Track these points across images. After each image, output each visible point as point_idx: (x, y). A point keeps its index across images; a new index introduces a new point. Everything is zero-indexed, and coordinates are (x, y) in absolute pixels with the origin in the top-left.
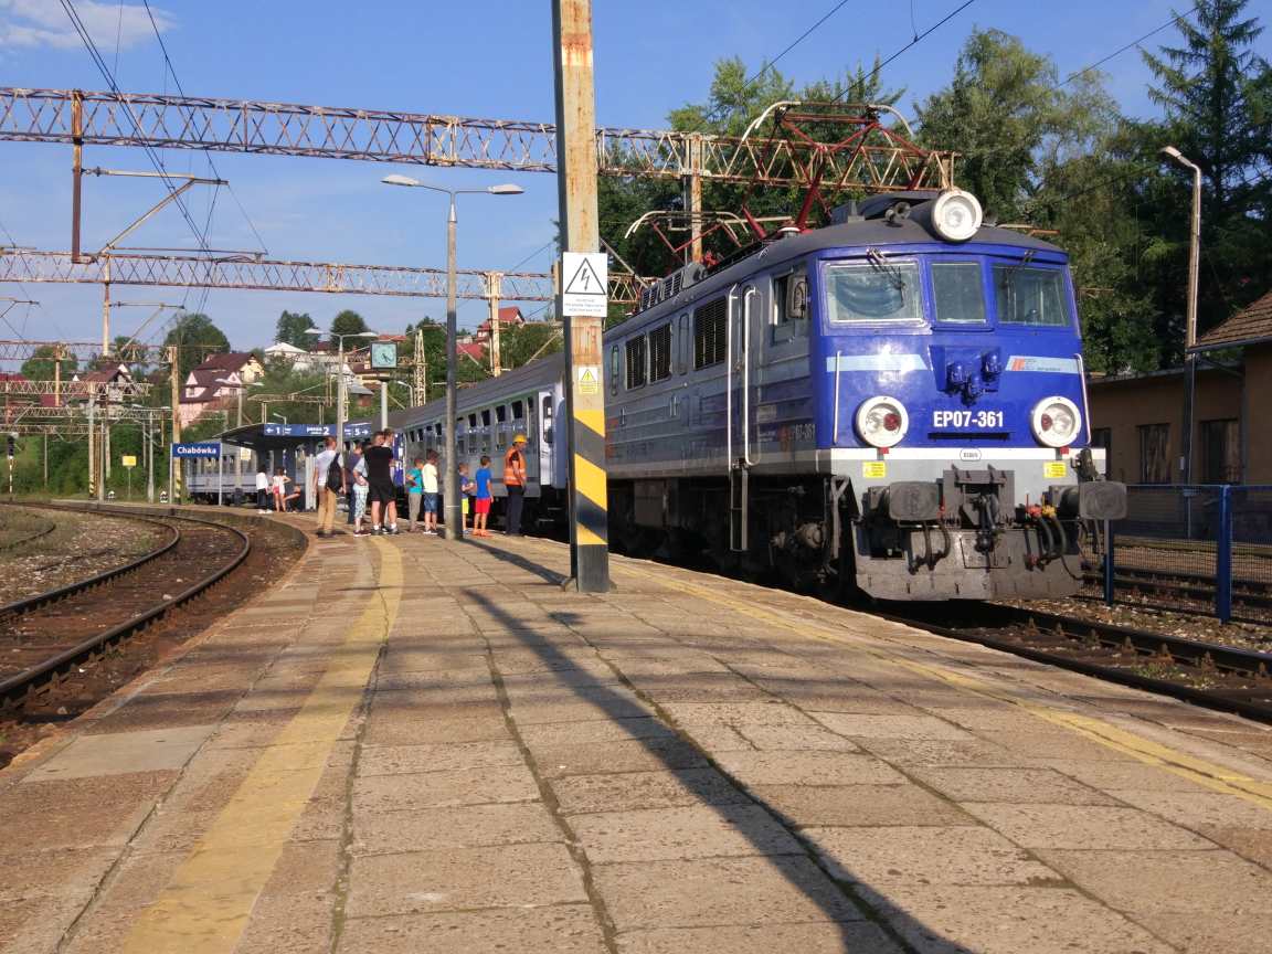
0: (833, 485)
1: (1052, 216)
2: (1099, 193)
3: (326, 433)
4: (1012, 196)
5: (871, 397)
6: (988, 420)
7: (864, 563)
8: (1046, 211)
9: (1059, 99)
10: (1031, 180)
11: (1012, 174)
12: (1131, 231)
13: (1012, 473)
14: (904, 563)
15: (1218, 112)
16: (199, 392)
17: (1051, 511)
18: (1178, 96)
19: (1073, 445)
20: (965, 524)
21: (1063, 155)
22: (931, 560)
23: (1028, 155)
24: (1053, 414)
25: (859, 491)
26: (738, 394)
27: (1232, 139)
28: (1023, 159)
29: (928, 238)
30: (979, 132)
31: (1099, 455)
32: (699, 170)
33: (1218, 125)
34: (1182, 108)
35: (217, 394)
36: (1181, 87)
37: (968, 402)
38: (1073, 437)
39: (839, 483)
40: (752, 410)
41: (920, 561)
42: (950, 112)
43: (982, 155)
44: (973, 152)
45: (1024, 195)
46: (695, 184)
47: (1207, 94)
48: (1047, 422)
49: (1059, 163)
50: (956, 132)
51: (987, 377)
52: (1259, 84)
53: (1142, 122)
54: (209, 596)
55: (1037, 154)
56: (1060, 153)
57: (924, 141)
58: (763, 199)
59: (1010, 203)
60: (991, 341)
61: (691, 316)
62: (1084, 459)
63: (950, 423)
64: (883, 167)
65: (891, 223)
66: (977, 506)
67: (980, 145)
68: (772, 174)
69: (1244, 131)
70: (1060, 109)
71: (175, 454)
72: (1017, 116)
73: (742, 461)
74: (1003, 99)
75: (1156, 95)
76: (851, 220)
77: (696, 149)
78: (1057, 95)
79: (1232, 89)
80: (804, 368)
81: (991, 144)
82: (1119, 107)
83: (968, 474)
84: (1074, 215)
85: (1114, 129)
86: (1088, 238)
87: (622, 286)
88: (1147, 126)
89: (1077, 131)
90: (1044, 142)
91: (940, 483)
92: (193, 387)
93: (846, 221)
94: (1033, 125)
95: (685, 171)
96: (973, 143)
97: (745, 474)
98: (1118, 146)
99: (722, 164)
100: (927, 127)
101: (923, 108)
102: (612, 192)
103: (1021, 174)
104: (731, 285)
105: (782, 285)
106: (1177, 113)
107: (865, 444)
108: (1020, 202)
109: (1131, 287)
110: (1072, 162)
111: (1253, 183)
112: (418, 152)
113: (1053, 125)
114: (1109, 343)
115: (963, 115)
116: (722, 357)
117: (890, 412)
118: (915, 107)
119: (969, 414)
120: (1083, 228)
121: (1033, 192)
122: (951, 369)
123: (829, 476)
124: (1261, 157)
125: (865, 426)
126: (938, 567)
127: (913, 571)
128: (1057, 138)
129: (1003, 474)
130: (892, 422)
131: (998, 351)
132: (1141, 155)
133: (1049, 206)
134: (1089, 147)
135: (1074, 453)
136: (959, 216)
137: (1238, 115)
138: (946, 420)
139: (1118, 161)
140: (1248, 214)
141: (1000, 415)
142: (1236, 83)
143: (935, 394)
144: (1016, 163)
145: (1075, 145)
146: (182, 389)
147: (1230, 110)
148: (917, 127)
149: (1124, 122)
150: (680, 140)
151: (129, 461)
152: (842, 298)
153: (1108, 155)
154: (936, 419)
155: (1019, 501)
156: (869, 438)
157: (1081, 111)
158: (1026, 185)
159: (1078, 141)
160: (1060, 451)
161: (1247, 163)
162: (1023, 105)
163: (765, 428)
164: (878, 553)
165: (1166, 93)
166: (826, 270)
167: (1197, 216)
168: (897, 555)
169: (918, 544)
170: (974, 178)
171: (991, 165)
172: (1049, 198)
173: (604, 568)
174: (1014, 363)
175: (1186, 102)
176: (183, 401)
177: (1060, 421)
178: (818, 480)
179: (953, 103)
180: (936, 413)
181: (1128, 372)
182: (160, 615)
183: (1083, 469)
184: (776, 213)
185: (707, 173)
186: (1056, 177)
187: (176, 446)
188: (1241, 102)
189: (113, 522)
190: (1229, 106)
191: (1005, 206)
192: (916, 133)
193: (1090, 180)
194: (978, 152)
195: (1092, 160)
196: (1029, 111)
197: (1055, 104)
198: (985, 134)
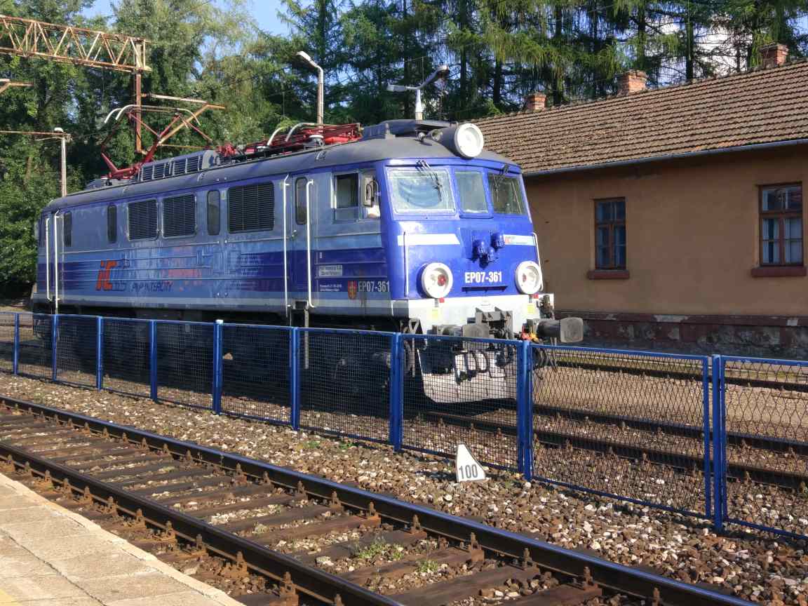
0: (410, 325)
1: (213, 95)
2: (246, 83)
4: (185, 78)
6: (494, 277)
8: (209, 92)
9: (217, 13)
10: (198, 69)
11: (185, 62)
12: (267, 108)
13: (511, 312)
15: (322, 34)
17: (535, 337)
18: (296, 19)
21: (220, 53)
22: (471, 374)
23: (196, 49)
24: (527, 272)
25: (425, 329)
27: (331, 53)
28: (192, 52)
29: (451, 155)
30: (161, 29)
33: (322, 39)
34: (299, 28)
36: (299, 14)
37: (484, 265)
39: (414, 324)
42: (138, 12)
43: (163, 46)
44: (157, 44)
45: (192, 79)
47: (314, 20)
48: (524, 278)
49: (218, 58)
50: (143, 27)
51: (496, 249)
52: (350, 16)
53: (274, 35)
55: (202, 50)
56: (218, 51)
57: (119, 31)
59: (185, 84)
61: (223, 192)
62: (546, 301)
63: (474, 280)
64: (88, 48)
65: (422, 142)
67: (161, 38)
69: (339, 48)
70: (219, 21)
72: (187, 22)
74: (177, 8)
75: (283, 17)
78: (216, 11)
79: (331, 20)
80: (375, 242)
81: (169, 38)
82: (258, 24)
84: (228, 96)
85: (255, 39)
86: (238, 113)
88: (276, 38)
89: (230, 38)
94: (200, 30)
96: (156, 36)
97: (307, 313)
98: (259, 51)
100: (121, 21)
101: (117, 6)
103: (191, 63)
106: (296, 31)
108: (191, 84)
110: (225, 59)
111: (344, 84)
113: (213, 31)
115: (148, 15)
117: (440, 274)
118: (112, 5)
119: (484, 274)
120: (234, 106)
121: (200, 78)
124: (349, 66)
128: (216, 40)
130: (443, 281)
132: (273, 58)
133: (212, 90)
134: (237, 49)
137: (334, 36)
138: (472, 278)
139: (259, 62)
140: (341, 103)
141: (500, 274)
142: (333, 14)
144: (187, 55)
145: (228, 47)
147: (329, 33)
148: (113, 20)
149: (262, 34)
153: (250, 56)
154: (466, 277)
157: (232, 23)
158: (194, 72)
159: (230, 44)
160: (532, 296)
161: (341, 69)
162: (191, 14)
163: (327, 282)
164: (437, 372)
165: (289, 16)
166: (390, 174)
167: (321, 103)
168: (450, 372)
170: (158, 63)
171: (170, 55)
172: (212, 82)
174: (505, 240)
175: (302, 25)
177: (530, 277)
179: (140, 5)
180: (466, 274)
183: (545, 308)
186: (214, 66)
188: (337, 28)
190: (329, 29)
191: (180, 85)
192: (113, 25)
193: (239, 72)
194: (161, 43)
195: (240, 59)
196: (196, 19)
197: (214, 16)
198: (164, 32)
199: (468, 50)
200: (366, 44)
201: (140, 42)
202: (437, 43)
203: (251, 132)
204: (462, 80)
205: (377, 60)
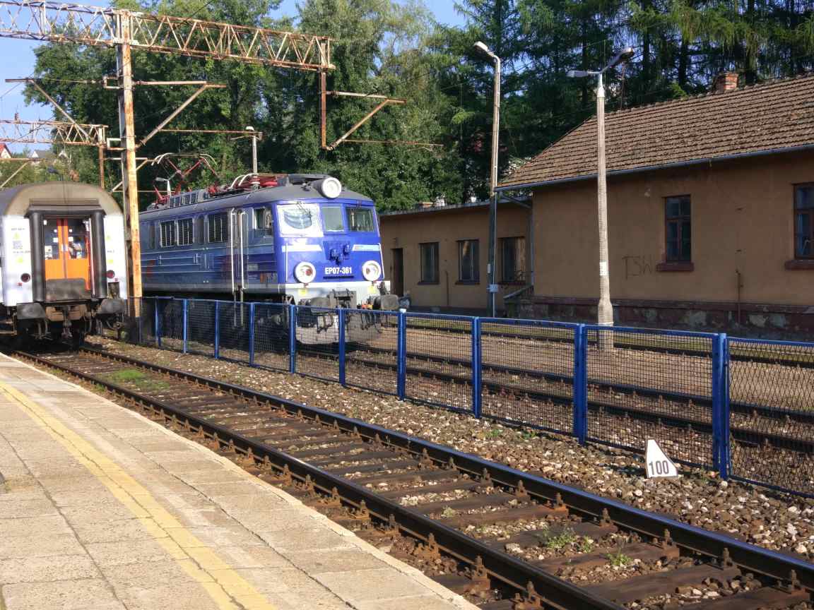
0: (287, 299)
1: (392, 90)
2: (422, 76)
4: (366, 74)
5: (300, 263)
6: (346, 270)
7: (300, 330)
8: (388, 86)
9: (395, 8)
10: (377, 65)
11: (365, 59)
12: (442, 101)
13: (355, 292)
14: (315, 329)
15: (498, 22)
17: (370, 306)
18: (472, 9)
19: (378, 280)
21: (398, 48)
22: (325, 327)
23: (376, 46)
24: (371, 268)
26: (236, 257)
27: (507, 41)
28: (372, 49)
29: (321, 197)
30: (343, 27)
32: (128, 40)
33: (497, 29)
34: (475, 18)
36: (475, 4)
37: (338, 264)
38: (378, 277)
39: (289, 298)
41: (322, 328)
42: (321, 12)
43: (345, 44)
44: (339, 42)
45: (372, 75)
46: (126, 52)
47: (491, 9)
48: (368, 271)
49: (396, 53)
50: (326, 26)
51: (345, 254)
53: (450, 27)
55: (382, 46)
56: (396, 45)
57: (304, 31)
58: (187, 68)
59: (365, 79)
60: (346, 239)
61: (206, 217)
63: (332, 272)
64: (276, 49)
65: (305, 189)
66: (343, 305)
67: (343, 36)
68: (190, 46)
69: (515, 36)
70: (396, 16)
72: (367, 19)
73: (240, 287)
74: (357, 6)
75: (459, 9)
77: (125, 23)
78: (394, 6)
79: (507, 7)
80: (271, 249)
81: (350, 35)
82: (434, 17)
83: (339, 293)
84: (406, 90)
85: (432, 31)
86: (415, 107)
88: (452, 30)
89: (407, 33)
91: (328, 297)
94: (379, 26)
95: (117, 40)
96: (338, 34)
97: (242, 293)
98: (435, 44)
99: (148, 37)
100: (306, 22)
101: (302, 6)
103: (371, 60)
106: (472, 22)
107: (298, 281)
108: (370, 80)
109: (442, 141)
110: (404, 53)
111: (520, 72)
113: (394, 27)
115: (331, 14)
117: (307, 268)
118: (297, 6)
119: (338, 268)
120: (412, 100)
121: (379, 74)
122: (332, 251)
123: (285, 295)
124: (526, 54)
126: (329, 330)
127: (319, 332)
128: (394, 36)
129: (352, 292)
130: (309, 273)
131: (349, 243)
132: (449, 50)
133: (390, 84)
134: (415, 44)
135: (379, 283)
136: (332, 187)
137: (510, 25)
138: (330, 271)
139: (435, 54)
140: (517, 92)
141: (351, 269)
143: (326, 261)
144: (368, 52)
145: (406, 42)
147: (506, 21)
148: (298, 21)
149: (438, 26)
150: (112, 15)
152: (287, 221)
153: (427, 49)
154: (326, 271)
155: (358, 302)
156: (300, 279)
157: (410, 18)
158: (373, 68)
159: (408, 38)
160: (373, 282)
161: (517, 58)
162: (371, 11)
164: (305, 326)
165: (465, 8)
166: (280, 210)
167: (498, 93)
168: (312, 326)
169: (320, 321)
170: (340, 61)
171: (351, 52)
174: (355, 248)
175: (478, 15)
177: (373, 271)
178: (279, 296)
179: (323, 5)
180: (326, 268)
183: (382, 289)
185: (136, 43)
186: (392, 62)
188: (513, 16)
190: (505, 18)
191: (361, 82)
192: (299, 25)
193: (416, 66)
194: (342, 41)
195: (417, 53)
196: (375, 15)
197: (392, 11)
198: (346, 30)
199: (651, 31)
200: (543, 31)
201: (323, 41)
202: (619, 25)
203: (428, 125)
204: (645, 62)
205: (554, 47)
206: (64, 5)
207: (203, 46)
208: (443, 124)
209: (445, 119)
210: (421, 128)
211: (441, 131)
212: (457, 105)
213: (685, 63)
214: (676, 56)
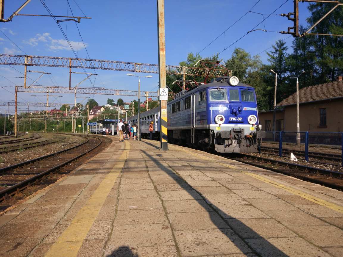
0: (211, 131)
1: (250, 82)
2: (258, 78)
3: (116, 121)
4: (242, 78)
5: (217, 115)
6: (240, 119)
7: (216, 146)
8: (248, 81)
11: (242, 74)
12: (264, 85)
13: (244, 129)
14: (224, 146)
15: (280, 63)
16: (93, 113)
17: (251, 136)
18: (273, 60)
19: (255, 124)
20: (235, 139)
21: (252, 71)
22: (229, 145)
23: (245, 71)
24: (252, 118)
25: (215, 132)
26: (193, 114)
28: (244, 72)
29: (228, 85)
30: (236, 67)
31: (260, 126)
33: (280, 65)
34: (274, 62)
35: (96, 114)
36: (273, 59)
37: (236, 116)
38: (255, 122)
39: (212, 131)
40: (195, 117)
41: (227, 146)
42: (231, 63)
43: (237, 71)
44: (235, 70)
45: (244, 78)
46: (184, 76)
47: (278, 60)
48: (251, 120)
49: (251, 72)
51: (239, 111)
52: (288, 58)
53: (266, 65)
54: (94, 151)
55: (247, 71)
57: (226, 68)
58: (197, 79)
60: (240, 104)
61: (184, 100)
62: (257, 126)
63: (233, 120)
65: (222, 82)
66: (238, 135)
67: (236, 69)
68: (198, 74)
69: (285, 67)
70: (251, 62)
71: (88, 125)
72: (243, 64)
73: (194, 127)
74: (241, 61)
75: (269, 60)
76: (214, 82)
77: (184, 69)
78: (251, 60)
79: (283, 59)
80: (205, 109)
81: (238, 69)
82: (262, 62)
83: (236, 129)
84: (254, 82)
85: (261, 66)
86: (256, 86)
87: (170, 94)
89: (254, 67)
90: (248, 69)
91: (231, 131)
92: (91, 112)
93: (213, 82)
94: (247, 65)
95: (182, 73)
96: (235, 69)
97: (194, 129)
98: (262, 69)
99: (189, 72)
100: (227, 65)
101: (226, 62)
102: (169, 77)
103: (244, 74)
104: (191, 94)
105: (201, 94)
106: (273, 63)
107: (217, 124)
108: (244, 80)
109: (264, 95)
110: (254, 72)
111: (287, 76)
112: (133, 69)
113: (250, 65)
114: (260, 105)
115: (233, 64)
116: (190, 107)
117: (221, 117)
118: (225, 62)
119: (236, 118)
120: (255, 84)
121: (246, 78)
122: (233, 110)
123: (210, 129)
124: (288, 72)
125: (216, 120)
126: (230, 147)
127: (225, 147)
128: (251, 68)
129: (242, 129)
130: (222, 119)
131: (241, 106)
132: (266, 71)
134: (256, 70)
135: (256, 125)
136: (234, 81)
137: (284, 64)
138: (232, 119)
139: (262, 72)
140: (286, 82)
141: (242, 118)
142: (284, 58)
143: (230, 114)
145: (254, 69)
146: (90, 113)
147: (282, 63)
148: (225, 65)
149: (263, 65)
150: (181, 68)
151: (80, 126)
152: (212, 96)
153: (260, 71)
154: (230, 119)
155: (245, 134)
156: (217, 122)
157: (255, 63)
158: (245, 76)
160: (253, 125)
161: (285, 73)
162: (244, 62)
163: (198, 120)
164: (219, 144)
165: (271, 60)
166: (210, 91)
167: (276, 82)
168: (222, 144)
169: (226, 142)
171: (238, 73)
172: (250, 79)
173: (167, 146)
174: (244, 109)
175: (274, 61)
176: (90, 115)
177: (253, 120)
178: (208, 130)
180: (230, 118)
181: (263, 111)
182: (85, 154)
183: (257, 128)
184: (199, 81)
185: (186, 74)
186: (250, 75)
187: (88, 123)
188: (284, 61)
189: (76, 137)
193: (257, 75)
194: (236, 70)
195: (257, 72)
196: (246, 63)
197: (250, 62)
198: (238, 67)
199: (323, 65)
200: (292, 65)
202: (314, 63)
203: (259, 91)
204: (322, 73)
205: (296, 69)
206: (171, 66)
207: (201, 74)
208: (264, 91)
209: (264, 89)
210: (258, 91)
211: (263, 92)
212: (268, 86)
213: (334, 73)
214: (331, 71)
